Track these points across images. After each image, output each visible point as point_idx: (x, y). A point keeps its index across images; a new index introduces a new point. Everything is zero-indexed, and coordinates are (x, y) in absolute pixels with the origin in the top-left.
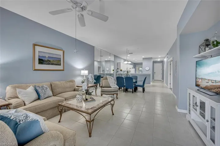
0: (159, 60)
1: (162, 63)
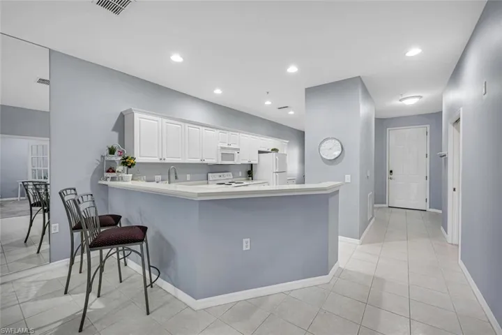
0: (411, 101)
1: (428, 126)
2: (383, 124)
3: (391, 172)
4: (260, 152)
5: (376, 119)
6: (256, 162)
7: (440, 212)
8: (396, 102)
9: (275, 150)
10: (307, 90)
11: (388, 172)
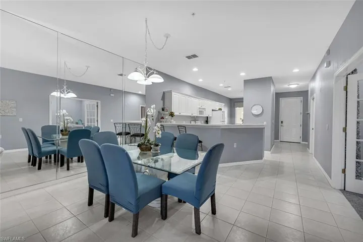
0: (293, 86)
1: (302, 98)
2: (279, 96)
3: (282, 122)
4: (213, 110)
5: (276, 93)
6: (210, 116)
7: (307, 143)
8: (286, 86)
9: (220, 109)
10: (244, 81)
11: (280, 122)
